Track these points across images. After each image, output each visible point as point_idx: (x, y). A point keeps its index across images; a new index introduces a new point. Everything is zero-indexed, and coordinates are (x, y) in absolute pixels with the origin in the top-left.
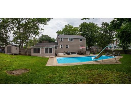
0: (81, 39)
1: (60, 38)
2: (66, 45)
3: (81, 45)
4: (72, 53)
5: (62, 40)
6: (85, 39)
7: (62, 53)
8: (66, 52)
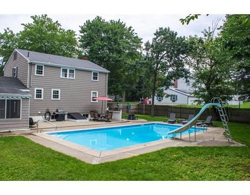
0: (95, 74)
1: (35, 64)
2: (52, 90)
3: (95, 90)
4: (69, 114)
5: (40, 72)
6: (106, 73)
7: (39, 114)
8: (52, 111)
